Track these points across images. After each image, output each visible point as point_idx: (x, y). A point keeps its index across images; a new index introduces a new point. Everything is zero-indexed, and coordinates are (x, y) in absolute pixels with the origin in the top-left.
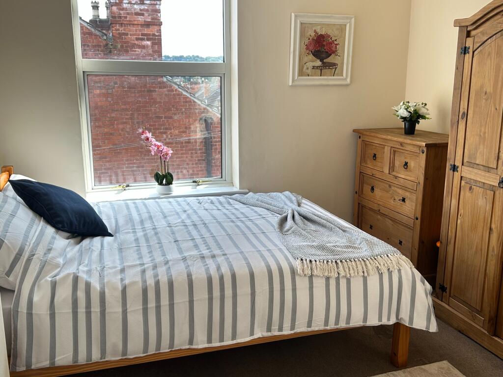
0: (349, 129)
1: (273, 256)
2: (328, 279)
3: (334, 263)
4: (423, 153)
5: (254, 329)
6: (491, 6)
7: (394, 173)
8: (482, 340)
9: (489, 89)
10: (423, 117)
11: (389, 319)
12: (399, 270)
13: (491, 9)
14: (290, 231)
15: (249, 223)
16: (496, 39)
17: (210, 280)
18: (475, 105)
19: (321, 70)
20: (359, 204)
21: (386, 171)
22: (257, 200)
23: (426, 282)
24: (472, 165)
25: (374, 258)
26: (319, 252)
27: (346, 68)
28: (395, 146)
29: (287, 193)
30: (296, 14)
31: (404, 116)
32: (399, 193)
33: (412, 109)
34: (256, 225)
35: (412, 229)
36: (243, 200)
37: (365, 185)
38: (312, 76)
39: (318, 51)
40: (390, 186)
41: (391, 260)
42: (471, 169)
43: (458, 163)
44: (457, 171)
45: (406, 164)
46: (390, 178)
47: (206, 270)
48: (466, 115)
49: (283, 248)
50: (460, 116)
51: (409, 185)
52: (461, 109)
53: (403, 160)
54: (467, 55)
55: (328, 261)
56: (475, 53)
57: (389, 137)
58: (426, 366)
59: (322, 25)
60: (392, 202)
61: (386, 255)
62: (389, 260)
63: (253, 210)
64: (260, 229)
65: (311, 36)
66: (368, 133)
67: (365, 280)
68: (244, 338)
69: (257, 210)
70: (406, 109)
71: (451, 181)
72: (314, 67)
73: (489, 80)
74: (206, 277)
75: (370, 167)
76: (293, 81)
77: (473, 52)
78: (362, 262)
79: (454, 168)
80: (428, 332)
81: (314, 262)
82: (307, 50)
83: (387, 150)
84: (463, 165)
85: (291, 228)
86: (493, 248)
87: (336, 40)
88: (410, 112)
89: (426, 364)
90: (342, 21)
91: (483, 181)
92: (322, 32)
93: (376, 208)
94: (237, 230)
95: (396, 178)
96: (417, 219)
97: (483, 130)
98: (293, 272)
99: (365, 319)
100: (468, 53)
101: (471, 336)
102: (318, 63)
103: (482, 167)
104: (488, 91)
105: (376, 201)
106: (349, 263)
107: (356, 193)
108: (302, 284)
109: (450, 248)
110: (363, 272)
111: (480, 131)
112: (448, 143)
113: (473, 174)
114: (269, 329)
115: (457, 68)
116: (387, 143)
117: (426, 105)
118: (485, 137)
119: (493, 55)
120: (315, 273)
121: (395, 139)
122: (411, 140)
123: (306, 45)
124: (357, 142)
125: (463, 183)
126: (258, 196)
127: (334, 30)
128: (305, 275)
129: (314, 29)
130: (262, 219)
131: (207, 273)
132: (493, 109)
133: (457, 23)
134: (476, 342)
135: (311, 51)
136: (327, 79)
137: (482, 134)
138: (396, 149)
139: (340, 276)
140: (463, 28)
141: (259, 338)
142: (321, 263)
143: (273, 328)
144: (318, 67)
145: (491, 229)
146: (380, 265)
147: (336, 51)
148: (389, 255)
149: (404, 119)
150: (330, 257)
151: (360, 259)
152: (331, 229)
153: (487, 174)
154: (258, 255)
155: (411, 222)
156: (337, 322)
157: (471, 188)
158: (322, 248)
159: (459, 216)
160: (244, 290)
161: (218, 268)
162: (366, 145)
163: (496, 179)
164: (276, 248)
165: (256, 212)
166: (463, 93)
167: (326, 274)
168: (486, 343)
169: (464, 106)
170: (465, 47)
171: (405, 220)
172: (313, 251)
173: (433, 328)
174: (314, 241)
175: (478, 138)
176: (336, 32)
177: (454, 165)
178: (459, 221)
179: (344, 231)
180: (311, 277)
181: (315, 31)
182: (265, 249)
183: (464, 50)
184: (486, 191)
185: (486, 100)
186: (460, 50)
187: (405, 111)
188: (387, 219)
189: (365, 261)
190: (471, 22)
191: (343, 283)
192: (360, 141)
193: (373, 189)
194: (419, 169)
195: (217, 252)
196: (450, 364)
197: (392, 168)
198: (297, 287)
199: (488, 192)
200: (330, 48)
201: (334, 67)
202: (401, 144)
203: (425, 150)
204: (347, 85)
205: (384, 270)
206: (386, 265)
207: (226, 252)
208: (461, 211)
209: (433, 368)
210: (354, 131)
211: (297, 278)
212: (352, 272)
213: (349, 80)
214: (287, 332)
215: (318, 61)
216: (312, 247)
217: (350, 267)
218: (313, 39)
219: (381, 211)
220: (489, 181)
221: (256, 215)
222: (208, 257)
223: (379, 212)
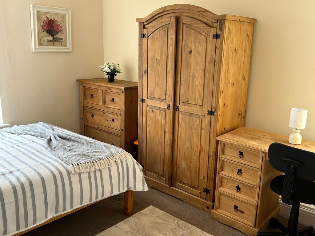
0: (73, 80)
1: (53, 165)
2: (89, 173)
3: (92, 163)
4: (123, 93)
5: (47, 214)
6: (156, 12)
7: (106, 105)
8: (166, 190)
9: (159, 58)
10: (118, 72)
11: (123, 190)
12: (126, 161)
13: (156, 14)
14: (57, 147)
15: (24, 146)
16: (159, 31)
17: (14, 188)
18: (152, 66)
19: (53, 42)
20: (84, 125)
21: (101, 104)
22: (23, 130)
23: (139, 164)
24: (152, 98)
25: (112, 156)
26: (80, 158)
27: (68, 42)
28: (105, 89)
29: (41, 123)
30: (34, 5)
31: (108, 71)
32: (110, 117)
33: (112, 68)
34: (31, 147)
35: (120, 136)
36: (12, 132)
37: (87, 113)
38: (47, 46)
39: (50, 30)
40: (104, 113)
41: (121, 155)
42: (152, 100)
43: (145, 98)
44: (145, 102)
45: (113, 99)
46: (104, 108)
47: (9, 182)
48: (146, 71)
49: (57, 159)
50: (144, 72)
51: (116, 111)
52: (144, 68)
53: (111, 98)
54: (145, 39)
55: (88, 163)
56: (149, 37)
57: (101, 84)
58: (142, 211)
59: (51, 14)
60: (106, 122)
61: (118, 153)
62: (120, 155)
63: (23, 137)
64: (35, 149)
65: (44, 20)
66: (87, 82)
67: (109, 169)
68: (41, 221)
69: (26, 137)
70: (109, 68)
71: (142, 108)
72: (48, 41)
73: (158, 53)
74: (11, 187)
75: (90, 102)
76: (35, 49)
77: (148, 37)
78: (107, 159)
79: (143, 101)
80: (143, 192)
81: (80, 165)
82: (42, 29)
83: (100, 92)
84: (147, 98)
85: (58, 145)
86: (167, 141)
87: (61, 24)
88: (111, 69)
89: (142, 210)
90: (64, 12)
91: (159, 107)
92: (52, 18)
93: (96, 126)
94: (19, 152)
95: (108, 108)
96: (122, 130)
97: (157, 79)
98: (69, 173)
99: (112, 192)
100: (145, 37)
101: (159, 189)
102: (51, 38)
103: (158, 99)
104: (158, 59)
105: (96, 123)
106: (100, 161)
107: (82, 119)
108: (75, 179)
109: (144, 144)
110: (108, 165)
111: (155, 80)
112: (138, 86)
113: (154, 103)
114: (57, 212)
115: (140, 45)
116: (99, 87)
117: (119, 65)
118: (158, 83)
119: (159, 39)
120: (82, 171)
121: (105, 85)
122: (115, 85)
123: (42, 26)
124: (80, 88)
125: (148, 108)
126: (21, 127)
127: (59, 17)
128: (76, 173)
129: (46, 16)
130: (33, 142)
131: (11, 184)
132: (161, 68)
133: (137, 20)
134: (163, 192)
135: (46, 30)
136: (57, 48)
137: (156, 82)
138: (106, 91)
139: (96, 170)
140: (141, 23)
141: (51, 218)
142: (84, 164)
143: (59, 210)
144: (50, 40)
145: (165, 131)
146: (116, 159)
147: (62, 31)
148: (120, 152)
149: (108, 73)
150: (88, 160)
151: (106, 158)
152: (82, 143)
153: (161, 103)
154: (43, 167)
155: (119, 133)
156: (97, 197)
157: (153, 111)
158: (82, 155)
159: (147, 126)
160: (39, 190)
161: (18, 179)
162: (85, 89)
163: (166, 105)
164: (53, 160)
165: (26, 138)
166: (144, 59)
167: (88, 170)
168: (167, 191)
169: (145, 66)
170: (143, 34)
171: (115, 132)
172: (77, 158)
173: (146, 189)
174: (75, 152)
175: (154, 84)
176: (60, 19)
177: (143, 99)
178: (148, 129)
179: (90, 143)
180: (80, 174)
181: (47, 17)
182: (46, 162)
183: (142, 36)
184: (161, 112)
185: (157, 63)
186: (141, 36)
187: (108, 68)
188: (103, 132)
189: (108, 159)
190: (145, 20)
191: (98, 173)
192: (81, 87)
193: (93, 115)
194: (121, 102)
195: (12, 169)
196: (154, 207)
197: (104, 102)
198: (72, 181)
199: (162, 112)
200: (57, 29)
201: (61, 41)
202: (109, 88)
203: (124, 91)
204: (70, 52)
205: (119, 162)
206: (119, 159)
207: (19, 168)
208: (149, 123)
209: (146, 211)
210: (77, 81)
211: (71, 176)
212: (102, 166)
213: (71, 49)
214: (68, 210)
215: (51, 36)
216: (76, 155)
217: (101, 163)
218: (46, 22)
219: (100, 128)
220: (162, 106)
221: (27, 140)
222: (7, 174)
223: (98, 129)
